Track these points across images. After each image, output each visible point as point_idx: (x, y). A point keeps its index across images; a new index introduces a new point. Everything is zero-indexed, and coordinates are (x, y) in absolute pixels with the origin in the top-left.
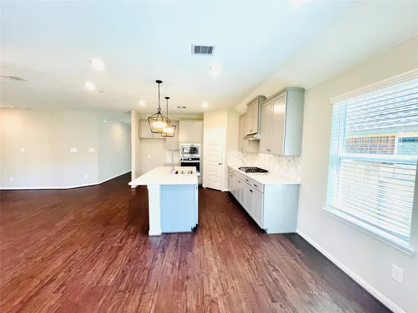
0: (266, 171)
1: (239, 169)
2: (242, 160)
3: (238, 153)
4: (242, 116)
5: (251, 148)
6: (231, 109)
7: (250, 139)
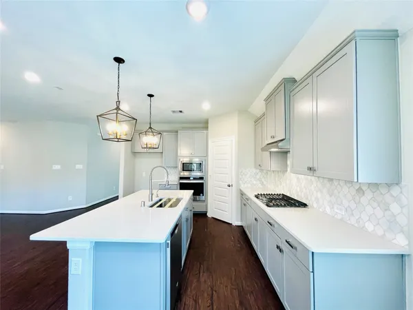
0: (305, 205)
1: (257, 197)
2: (260, 180)
3: (254, 170)
4: (258, 121)
5: (274, 164)
6: (243, 111)
7: (273, 150)
